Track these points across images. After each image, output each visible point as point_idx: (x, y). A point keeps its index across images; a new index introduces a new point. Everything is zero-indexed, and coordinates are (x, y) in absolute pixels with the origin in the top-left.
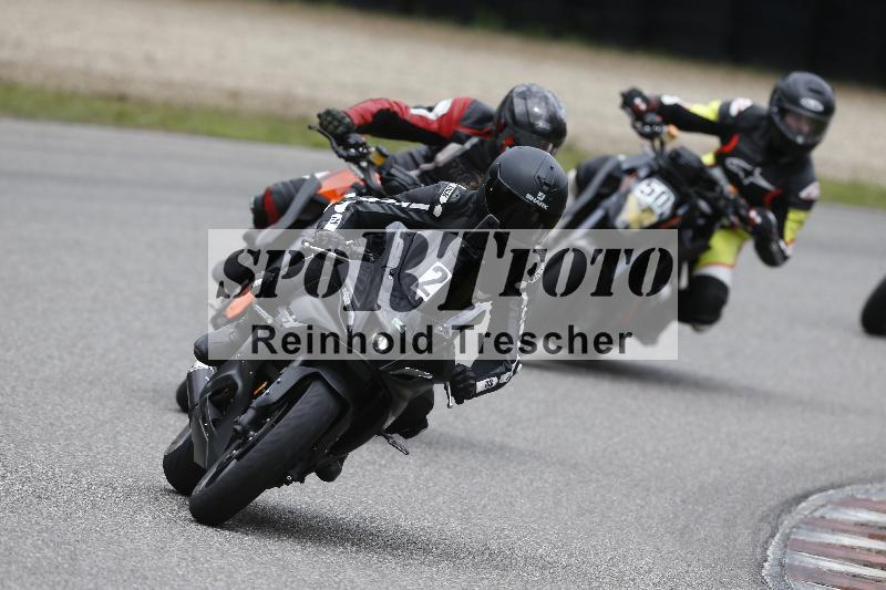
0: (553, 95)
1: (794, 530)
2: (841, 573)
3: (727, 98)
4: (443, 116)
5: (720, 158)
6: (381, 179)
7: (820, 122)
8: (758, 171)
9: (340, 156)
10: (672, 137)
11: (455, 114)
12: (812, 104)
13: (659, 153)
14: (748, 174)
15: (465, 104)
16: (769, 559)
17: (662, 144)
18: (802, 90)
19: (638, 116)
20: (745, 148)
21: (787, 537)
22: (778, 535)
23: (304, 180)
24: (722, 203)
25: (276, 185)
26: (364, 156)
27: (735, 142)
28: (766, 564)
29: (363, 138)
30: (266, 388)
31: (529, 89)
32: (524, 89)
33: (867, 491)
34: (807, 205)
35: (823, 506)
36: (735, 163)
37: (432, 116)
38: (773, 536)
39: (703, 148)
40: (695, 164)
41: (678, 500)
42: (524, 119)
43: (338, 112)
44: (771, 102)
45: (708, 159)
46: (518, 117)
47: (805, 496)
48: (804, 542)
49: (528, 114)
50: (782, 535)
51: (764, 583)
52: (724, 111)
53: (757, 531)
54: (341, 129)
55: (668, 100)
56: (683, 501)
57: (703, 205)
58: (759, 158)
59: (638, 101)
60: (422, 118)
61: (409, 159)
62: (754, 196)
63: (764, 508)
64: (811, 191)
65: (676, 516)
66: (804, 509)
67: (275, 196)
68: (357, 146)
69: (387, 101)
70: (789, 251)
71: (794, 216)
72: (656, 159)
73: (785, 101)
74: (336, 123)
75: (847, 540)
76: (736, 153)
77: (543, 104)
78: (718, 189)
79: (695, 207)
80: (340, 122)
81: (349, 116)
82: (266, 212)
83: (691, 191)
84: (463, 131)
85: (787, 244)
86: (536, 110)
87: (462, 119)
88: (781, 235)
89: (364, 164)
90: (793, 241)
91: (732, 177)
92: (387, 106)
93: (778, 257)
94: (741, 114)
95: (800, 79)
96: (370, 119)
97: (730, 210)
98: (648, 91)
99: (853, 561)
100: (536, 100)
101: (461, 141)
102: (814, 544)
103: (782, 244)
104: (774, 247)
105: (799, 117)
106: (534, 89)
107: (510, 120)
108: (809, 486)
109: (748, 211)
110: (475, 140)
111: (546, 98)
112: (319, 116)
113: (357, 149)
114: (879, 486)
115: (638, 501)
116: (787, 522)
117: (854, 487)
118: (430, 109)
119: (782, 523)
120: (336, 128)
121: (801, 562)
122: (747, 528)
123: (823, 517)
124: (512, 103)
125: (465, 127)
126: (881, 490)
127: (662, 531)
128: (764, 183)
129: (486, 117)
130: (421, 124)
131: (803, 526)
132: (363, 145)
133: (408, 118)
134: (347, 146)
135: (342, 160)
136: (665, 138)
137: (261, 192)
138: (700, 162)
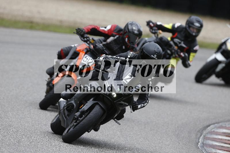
0: (139, 24)
1: (207, 134)
2: (219, 146)
3: (174, 23)
4: (109, 30)
5: (172, 39)
6: (93, 47)
7: (199, 30)
8: (182, 42)
9: (82, 40)
10: (160, 33)
11: (112, 29)
12: (197, 24)
13: (157, 37)
14: (180, 43)
15: (115, 26)
16: (200, 142)
17: (158, 35)
18: (194, 21)
19: (151, 28)
20: (179, 36)
21: (204, 136)
22: (202, 136)
23: (72, 47)
24: (173, 51)
25: (64, 48)
26: (88, 40)
27: (176, 35)
28: (199, 143)
29: (88, 36)
30: (83, 106)
31: (132, 23)
32: (131, 22)
33: (225, 124)
34: (195, 51)
35: (214, 128)
36: (176, 40)
37: (106, 30)
38: (201, 136)
39: (168, 36)
40: (167, 41)
41: (176, 127)
42: (131, 31)
43: (81, 29)
44: (186, 24)
45: (169, 39)
46: (130, 30)
47: (209, 126)
48: (209, 138)
49: (132, 29)
50: (203, 136)
51: (199, 148)
52: (173, 26)
53: (197, 135)
54: (82, 33)
55: (159, 23)
56: (178, 127)
57: (169, 52)
58: (183, 39)
59: (151, 24)
60: (103, 30)
61: (99, 41)
62: (181, 49)
63: (199, 129)
64: (196, 48)
65: (176, 131)
66: (209, 129)
67: (64, 51)
68: (87, 38)
69: (94, 26)
70: (191, 64)
71: (192, 54)
72: (156, 39)
73: (190, 23)
74: (81, 31)
75: (220, 137)
76: (177, 38)
77: (136, 27)
78: (172, 47)
79: (166, 52)
80: (82, 31)
81: (84, 30)
82: (61, 55)
83: (165, 48)
84: (114, 34)
85: (190, 62)
86: (134, 28)
87: (114, 31)
88: (189, 59)
89: (88, 42)
90: (192, 61)
91: (176, 44)
92: (94, 27)
93: (188, 65)
94: (178, 27)
95: (194, 18)
96: (90, 30)
97: (176, 53)
98: (154, 21)
99: (222, 142)
100: (134, 26)
101: (114, 36)
102: (212, 138)
103: (189, 62)
104: (187, 63)
105: (193, 28)
106: (134, 23)
107: (127, 31)
108: (210, 123)
109: (180, 53)
110: (117, 36)
111: (137, 25)
112: (76, 30)
113: (87, 39)
114: (228, 123)
115: (166, 127)
116: (205, 132)
117: (222, 123)
118: (105, 28)
119: (203, 133)
120: (81, 33)
121: (208, 143)
122: (194, 134)
123: (214, 131)
124: (128, 26)
125: (115, 33)
126: (229, 124)
127: (172, 134)
128: (184, 46)
129: (120, 30)
130: (103, 32)
131: (209, 133)
132: (88, 37)
133: (100, 30)
134: (84, 38)
135: (83, 42)
136: (158, 33)
137: (60, 50)
138: (168, 40)
